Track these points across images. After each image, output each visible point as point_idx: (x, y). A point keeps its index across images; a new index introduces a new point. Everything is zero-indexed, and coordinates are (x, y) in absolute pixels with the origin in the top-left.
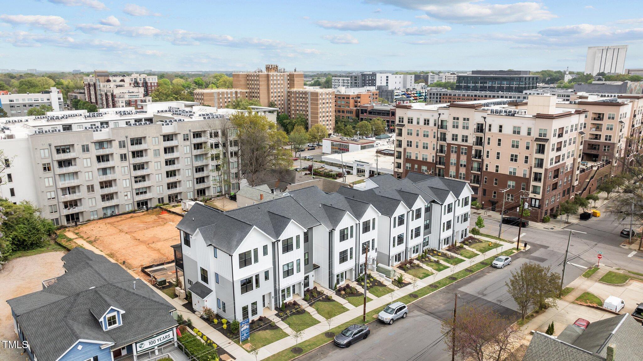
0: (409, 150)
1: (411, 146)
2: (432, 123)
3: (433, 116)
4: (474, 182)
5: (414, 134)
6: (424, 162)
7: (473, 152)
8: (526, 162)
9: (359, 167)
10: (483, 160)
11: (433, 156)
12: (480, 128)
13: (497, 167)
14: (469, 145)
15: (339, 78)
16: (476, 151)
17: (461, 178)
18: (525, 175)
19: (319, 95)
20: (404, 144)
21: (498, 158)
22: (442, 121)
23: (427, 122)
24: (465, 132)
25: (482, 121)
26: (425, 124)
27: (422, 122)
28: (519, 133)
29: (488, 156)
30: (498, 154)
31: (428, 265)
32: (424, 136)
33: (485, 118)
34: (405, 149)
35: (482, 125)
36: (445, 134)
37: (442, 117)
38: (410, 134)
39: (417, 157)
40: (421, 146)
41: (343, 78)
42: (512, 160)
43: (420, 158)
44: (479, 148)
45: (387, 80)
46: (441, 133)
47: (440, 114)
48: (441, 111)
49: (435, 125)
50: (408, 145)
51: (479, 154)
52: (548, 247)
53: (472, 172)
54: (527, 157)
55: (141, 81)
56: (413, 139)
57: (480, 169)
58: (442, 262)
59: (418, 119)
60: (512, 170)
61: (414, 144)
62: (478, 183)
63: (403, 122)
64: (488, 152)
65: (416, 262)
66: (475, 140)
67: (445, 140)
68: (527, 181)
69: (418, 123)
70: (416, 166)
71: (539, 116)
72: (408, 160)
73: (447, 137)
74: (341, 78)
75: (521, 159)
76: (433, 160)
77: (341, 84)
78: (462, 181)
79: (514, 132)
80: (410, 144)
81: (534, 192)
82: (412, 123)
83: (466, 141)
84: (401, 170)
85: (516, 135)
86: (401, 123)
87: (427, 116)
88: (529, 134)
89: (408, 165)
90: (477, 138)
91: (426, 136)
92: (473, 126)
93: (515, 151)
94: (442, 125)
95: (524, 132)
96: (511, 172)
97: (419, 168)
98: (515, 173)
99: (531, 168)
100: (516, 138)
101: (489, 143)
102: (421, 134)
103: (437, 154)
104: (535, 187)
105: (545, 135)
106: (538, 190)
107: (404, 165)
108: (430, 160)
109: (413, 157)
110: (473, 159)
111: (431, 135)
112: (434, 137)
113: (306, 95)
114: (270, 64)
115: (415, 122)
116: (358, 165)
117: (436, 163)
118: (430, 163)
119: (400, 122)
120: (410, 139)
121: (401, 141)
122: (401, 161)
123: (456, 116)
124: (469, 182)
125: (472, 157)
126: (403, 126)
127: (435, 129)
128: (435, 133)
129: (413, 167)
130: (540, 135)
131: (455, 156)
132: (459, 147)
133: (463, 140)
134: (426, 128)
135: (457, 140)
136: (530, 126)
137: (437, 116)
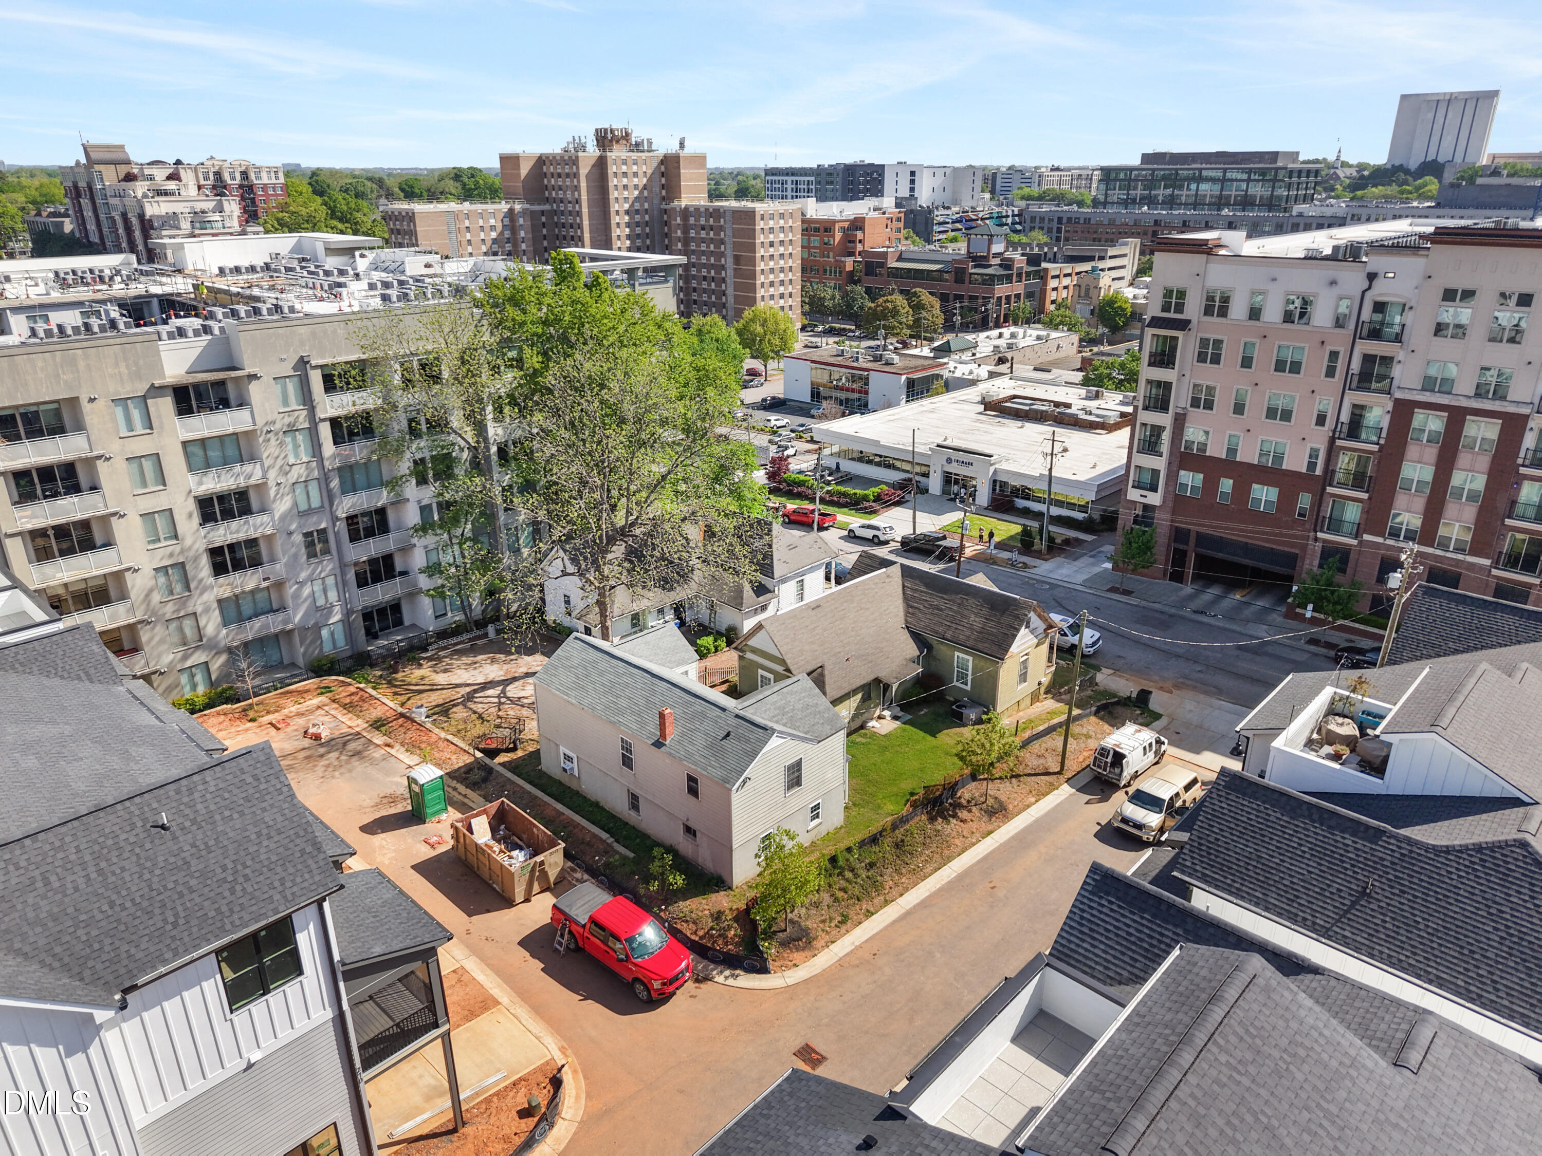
0: (1199, 421)
1: (1209, 405)
2: (1322, 316)
3: (1333, 283)
4: (1511, 564)
5: (1232, 354)
6: (1267, 471)
7: (1530, 442)
9: (954, 468)
11: (1314, 454)
14: (1512, 409)
15: (785, 178)
17: (1444, 542)
19: (758, 218)
20: (1180, 399)
22: (1379, 307)
23: (1300, 311)
24: (1502, 356)
26: (1288, 318)
27: (1273, 311)
32: (1280, 366)
34: (1180, 420)
36: (1387, 362)
37: (1385, 291)
38: (1211, 356)
39: (1232, 451)
40: (1257, 406)
41: (795, 178)
43: (1248, 454)
45: (912, 182)
46: (1369, 358)
47: (1372, 277)
48: (1378, 265)
49: (1341, 322)
50: (1195, 403)
53: (1508, 522)
55: (234, 178)
56: (1223, 378)
59: (1260, 298)
61: (1223, 402)
63: (1180, 308)
67: (1383, 384)
69: (1255, 314)
70: (1227, 485)
72: (1188, 459)
73: (1397, 372)
74: (789, 179)
76: (1312, 465)
77: (789, 193)
78: (1449, 555)
80: (1205, 399)
82: (1223, 312)
83: (1500, 393)
84: (1155, 499)
86: (1172, 315)
87: (1297, 285)
89: (1190, 479)
91: (1287, 366)
94: (1379, 325)
97: (1242, 491)
102: (1264, 358)
103: (1339, 443)
107: (1172, 476)
108: (1296, 462)
109: (1216, 450)
110: (1522, 470)
111: (1314, 364)
112: (1330, 372)
113: (717, 220)
114: (607, 126)
115: (1238, 310)
116: (949, 461)
117: (1327, 479)
118: (1295, 474)
119: (1166, 308)
120: (1207, 375)
121: (1168, 386)
122: (1159, 463)
123: (1461, 284)
124: (1487, 562)
125: (1520, 461)
126: (1184, 325)
127: (1340, 341)
128: (1334, 355)
129: (1210, 484)
131: (1431, 455)
132: (1456, 417)
133: (1482, 390)
134: (1295, 336)
135: (1447, 386)
137: (1354, 286)
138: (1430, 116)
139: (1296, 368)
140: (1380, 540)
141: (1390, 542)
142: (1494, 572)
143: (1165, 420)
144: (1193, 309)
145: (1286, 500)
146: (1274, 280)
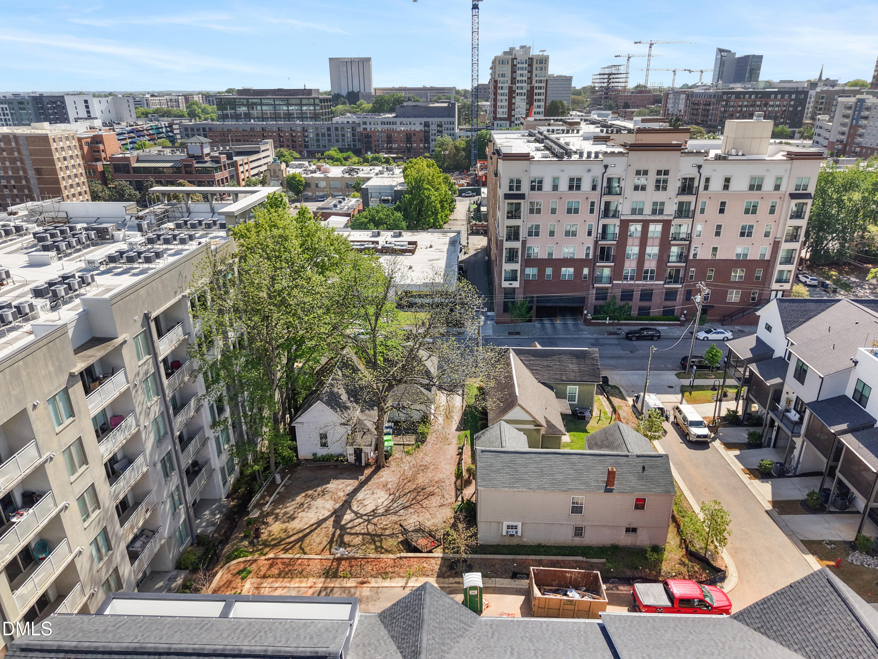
0: (532, 242)
1: (537, 234)
2: (586, 186)
3: (589, 171)
4: (671, 282)
5: (545, 209)
6: (567, 261)
7: (673, 230)
8: (768, 234)
10: (690, 242)
11: (588, 249)
12: (688, 186)
13: (715, 249)
14: (666, 218)
16: (678, 227)
17: (645, 278)
18: (763, 255)
21: (718, 234)
22: (610, 180)
23: (575, 184)
24: (660, 197)
25: (692, 173)
26: (571, 188)
27: (564, 186)
28: (759, 188)
29: (699, 234)
30: (719, 227)
32: (569, 211)
33: (699, 167)
34: (524, 243)
35: (692, 179)
37: (611, 173)
38: (535, 210)
39: (550, 254)
40: (560, 231)
42: (742, 234)
43: (558, 255)
46: (608, 203)
47: (606, 167)
48: (608, 161)
49: (594, 188)
53: (668, 264)
54: (769, 227)
56: (543, 220)
57: (684, 257)
59: (555, 180)
60: (741, 251)
62: (678, 281)
66: (676, 207)
67: (616, 214)
68: (770, 264)
69: (555, 188)
70: (549, 271)
71: (797, 156)
72: (529, 262)
73: (620, 208)
75: (759, 231)
76: (587, 255)
78: (648, 283)
79: (751, 187)
80: (534, 232)
81: (781, 280)
82: (540, 188)
83: (661, 212)
85: (755, 192)
86: (515, 192)
87: (577, 172)
88: (777, 187)
89: (531, 271)
90: (681, 204)
91: (572, 210)
92: (675, 184)
93: (749, 220)
94: (610, 189)
96: (738, 255)
97: (557, 272)
98: (745, 255)
99: (775, 243)
100: (754, 197)
101: (703, 211)
102: (561, 208)
103: (599, 242)
104: (782, 272)
105: (805, 188)
106: (787, 277)
107: (523, 271)
108: (580, 255)
109: (543, 255)
110: (671, 242)
111: (584, 208)
112: (592, 211)
115: (547, 186)
117: (594, 261)
118: (580, 260)
120: (535, 220)
121: (518, 227)
122: (517, 267)
123: (642, 168)
124: (662, 282)
125: (670, 239)
126: (522, 196)
127: (595, 197)
128: (593, 204)
129: (542, 272)
130: (797, 188)
131: (637, 242)
132: (646, 224)
133: (654, 212)
134: (575, 197)
135: (641, 212)
136: (779, 174)
137: (598, 171)
138: (345, 69)
139: (576, 211)
140: (620, 282)
141: (625, 282)
142: (666, 286)
143: (517, 245)
144: (525, 188)
145: (578, 272)
146: (563, 171)
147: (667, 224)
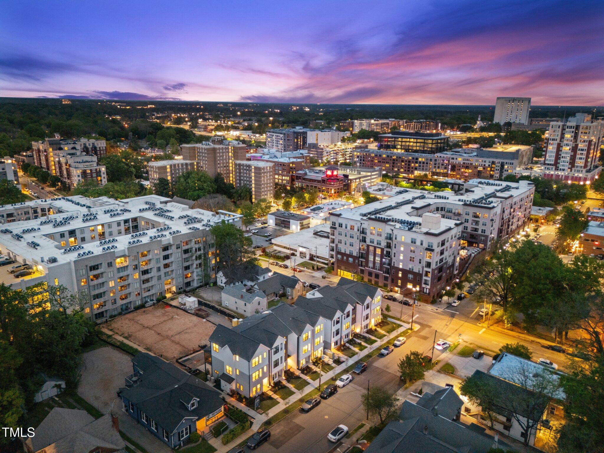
0: (340, 246)
1: (341, 243)
2: (356, 229)
3: (357, 224)
4: (386, 273)
5: (343, 234)
6: (351, 255)
7: (385, 252)
8: (420, 263)
10: (391, 259)
11: (357, 252)
12: (389, 237)
14: (382, 247)
15: (273, 134)
16: (387, 252)
17: (376, 269)
18: (419, 271)
20: (336, 241)
22: (363, 229)
23: (352, 228)
24: (379, 238)
25: (390, 232)
26: (351, 229)
27: (349, 228)
28: (415, 243)
29: (395, 256)
31: (354, 347)
33: (392, 230)
34: (337, 245)
35: (390, 234)
36: (365, 238)
37: (363, 226)
38: (340, 234)
39: (345, 251)
40: (348, 244)
41: (277, 134)
42: (411, 260)
43: (348, 252)
44: (389, 250)
45: (317, 137)
46: (363, 237)
47: (361, 224)
48: (362, 222)
49: (358, 230)
50: (339, 242)
51: (388, 254)
52: (431, 327)
53: (384, 266)
54: (420, 260)
56: (343, 238)
57: (389, 264)
58: (363, 343)
59: (346, 225)
60: (411, 267)
61: (343, 242)
62: (388, 273)
64: (395, 253)
65: (347, 345)
66: (386, 244)
67: (365, 241)
68: (421, 275)
69: (346, 228)
70: (345, 258)
71: (427, 234)
72: (338, 253)
73: (367, 240)
74: (275, 134)
75: (417, 260)
76: (357, 255)
79: (412, 242)
80: (340, 242)
81: (425, 284)
82: (342, 227)
83: (380, 244)
84: (334, 260)
85: (413, 244)
86: (334, 226)
87: (353, 223)
88: (422, 244)
89: (339, 256)
90: (387, 243)
91: (352, 237)
92: (384, 236)
93: (412, 255)
94: (363, 232)
95: (418, 243)
96: (410, 269)
97: (347, 259)
98: (413, 269)
99: (423, 267)
100: (413, 246)
101: (395, 247)
102: (348, 236)
103: (360, 251)
104: (426, 280)
105: (432, 247)
106: (428, 283)
107: (336, 256)
108: (355, 254)
109: (343, 251)
111: (355, 237)
112: (358, 239)
113: (249, 168)
115: (344, 226)
117: (359, 257)
118: (355, 256)
120: (340, 238)
121: (334, 239)
122: (334, 253)
124: (382, 273)
125: (384, 256)
126: (335, 228)
127: (358, 234)
128: (358, 236)
129: (343, 258)
130: (429, 246)
131: (373, 254)
132: (375, 248)
133: (378, 244)
134: (352, 232)
135: (373, 243)
136: (422, 239)
137: (359, 225)
138: (507, 105)
141: (369, 269)
142: (384, 274)
143: (334, 245)
144: (337, 226)
145: (354, 261)
146: (349, 222)
147: (382, 250)
